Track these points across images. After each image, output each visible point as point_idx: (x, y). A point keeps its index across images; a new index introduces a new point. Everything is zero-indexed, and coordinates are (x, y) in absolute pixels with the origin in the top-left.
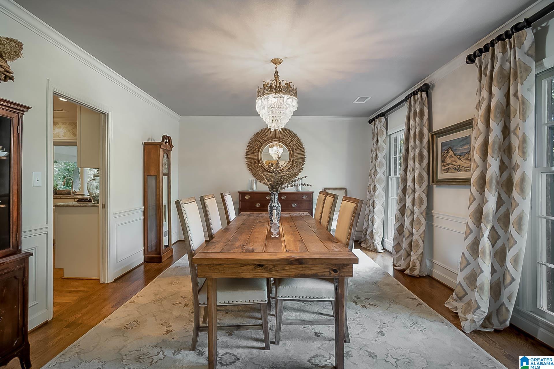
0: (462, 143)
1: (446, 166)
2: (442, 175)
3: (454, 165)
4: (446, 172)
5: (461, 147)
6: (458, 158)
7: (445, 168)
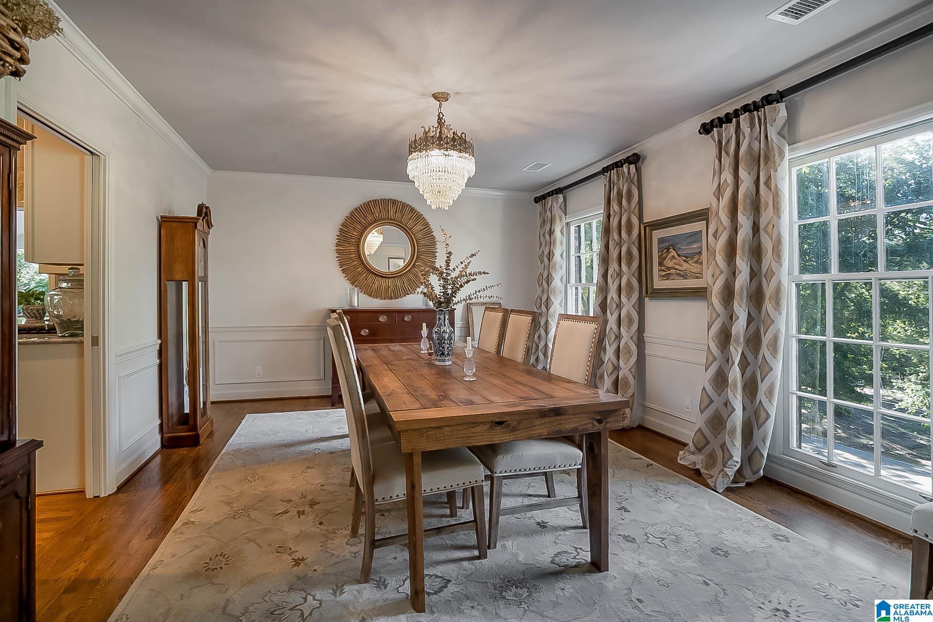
0: (690, 240)
1: (665, 271)
2: (659, 284)
3: (677, 269)
4: (666, 280)
5: (688, 245)
6: (684, 260)
7: (664, 273)
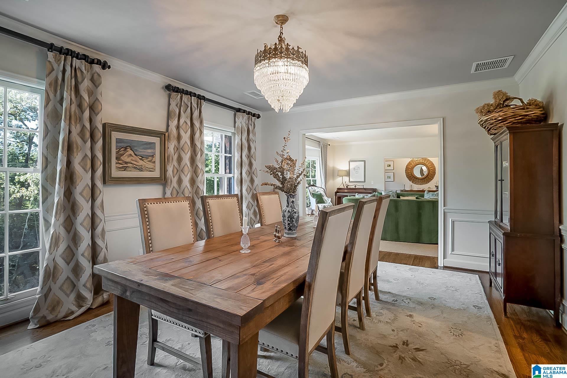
0: (145, 146)
1: (122, 164)
2: (115, 173)
3: (134, 164)
6: (140, 159)
7: (121, 166)
